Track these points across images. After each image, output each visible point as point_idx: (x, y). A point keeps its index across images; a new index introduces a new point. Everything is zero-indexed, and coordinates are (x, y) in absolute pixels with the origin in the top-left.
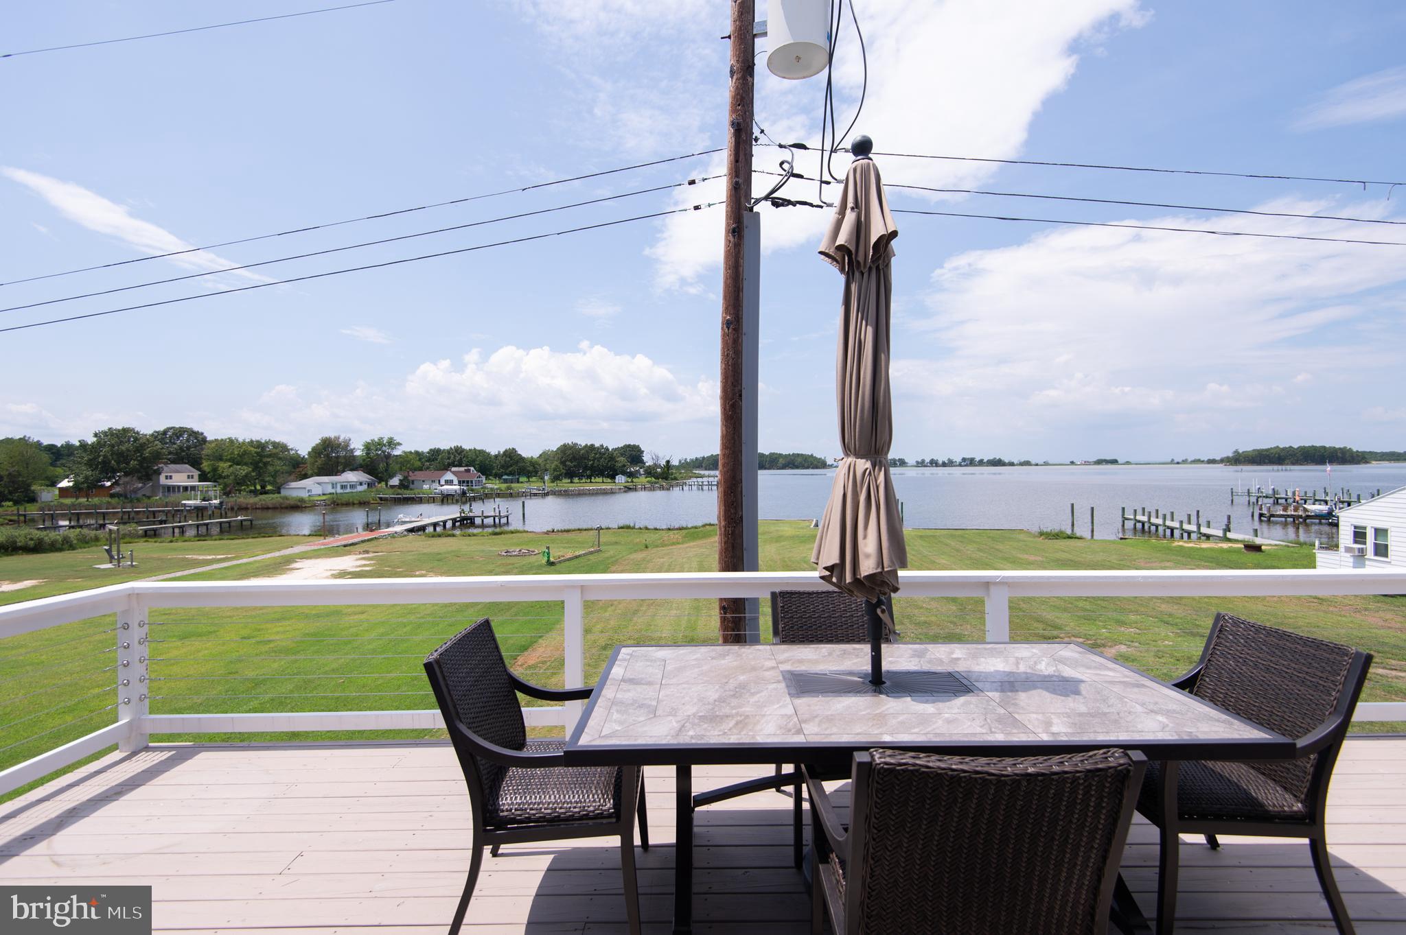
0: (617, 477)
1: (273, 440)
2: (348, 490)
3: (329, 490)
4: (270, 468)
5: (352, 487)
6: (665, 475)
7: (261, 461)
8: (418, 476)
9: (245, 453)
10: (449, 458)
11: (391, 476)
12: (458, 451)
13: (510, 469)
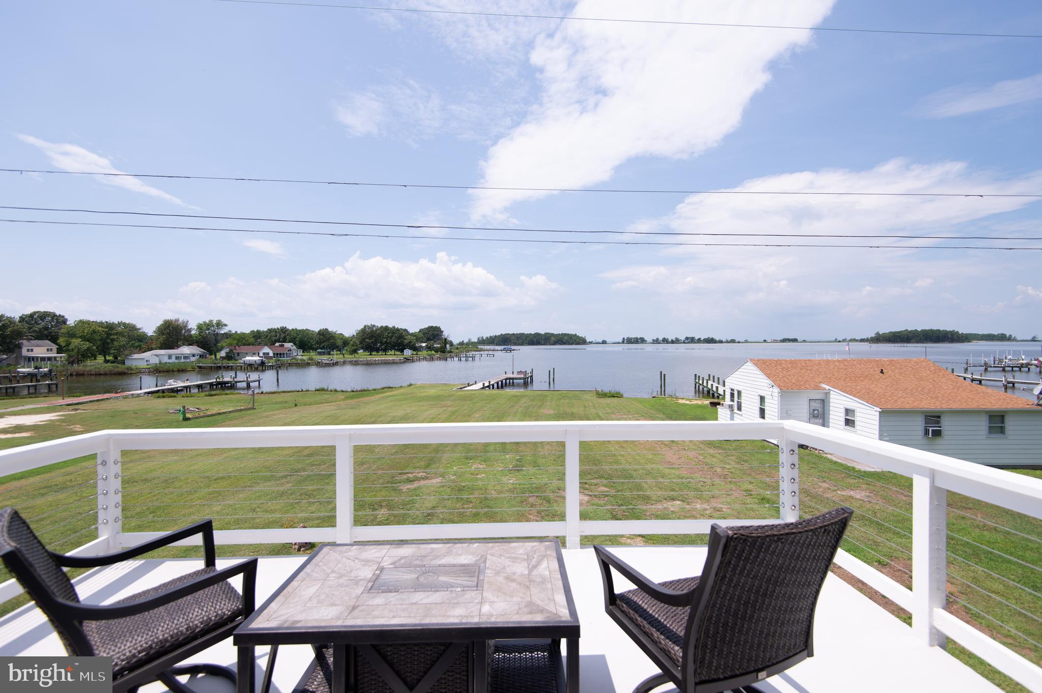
0: (405, 351)
1: (123, 321)
2: (183, 360)
3: (165, 360)
4: (116, 343)
5: (186, 358)
6: (442, 350)
7: (109, 338)
8: (243, 349)
9: (94, 332)
10: (276, 336)
11: (220, 350)
12: (284, 330)
13: (323, 344)
